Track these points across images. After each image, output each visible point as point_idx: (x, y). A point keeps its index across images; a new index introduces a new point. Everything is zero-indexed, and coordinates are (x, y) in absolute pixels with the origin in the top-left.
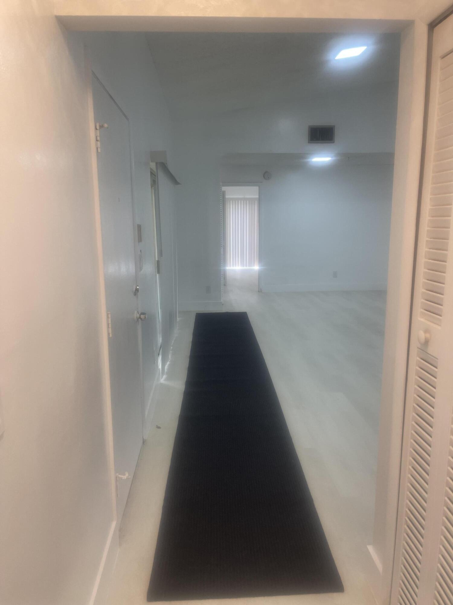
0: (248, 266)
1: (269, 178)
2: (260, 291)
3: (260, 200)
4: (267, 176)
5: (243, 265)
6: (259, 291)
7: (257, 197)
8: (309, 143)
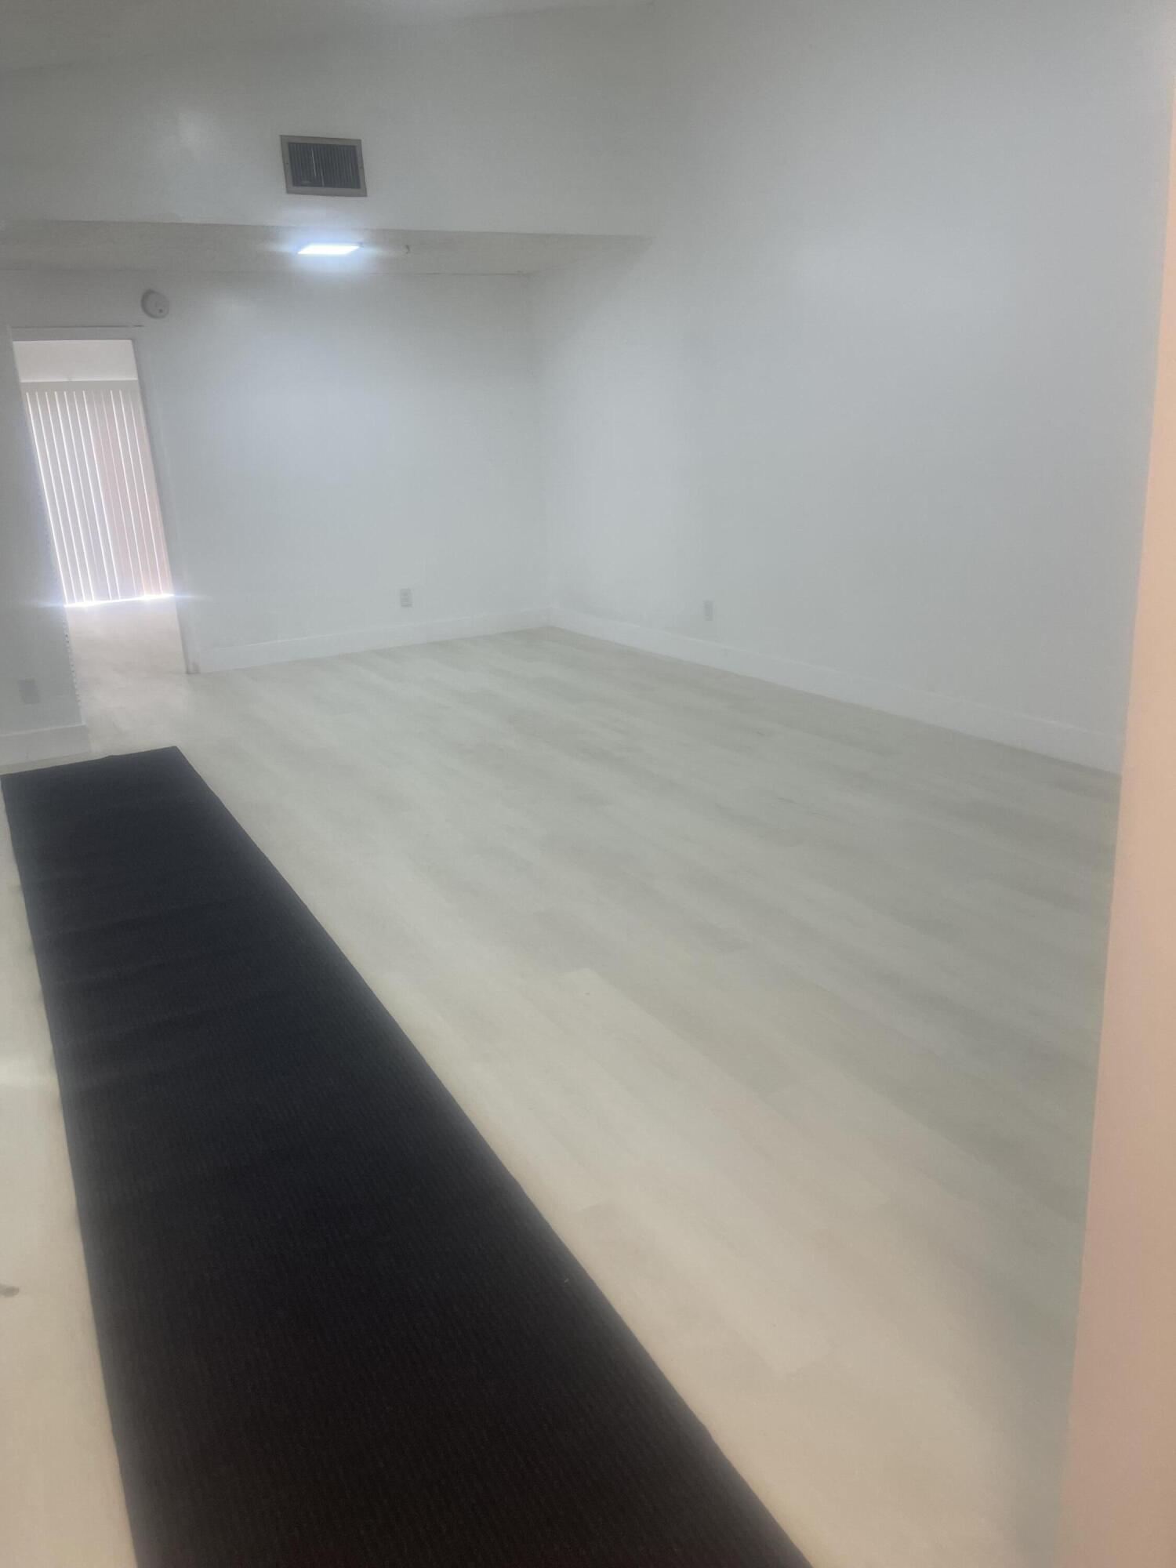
0: (120, 597)
1: (161, 311)
2: (192, 671)
3: (144, 388)
4: (152, 303)
5: (102, 593)
6: (188, 672)
7: (135, 378)
8: (288, 192)
